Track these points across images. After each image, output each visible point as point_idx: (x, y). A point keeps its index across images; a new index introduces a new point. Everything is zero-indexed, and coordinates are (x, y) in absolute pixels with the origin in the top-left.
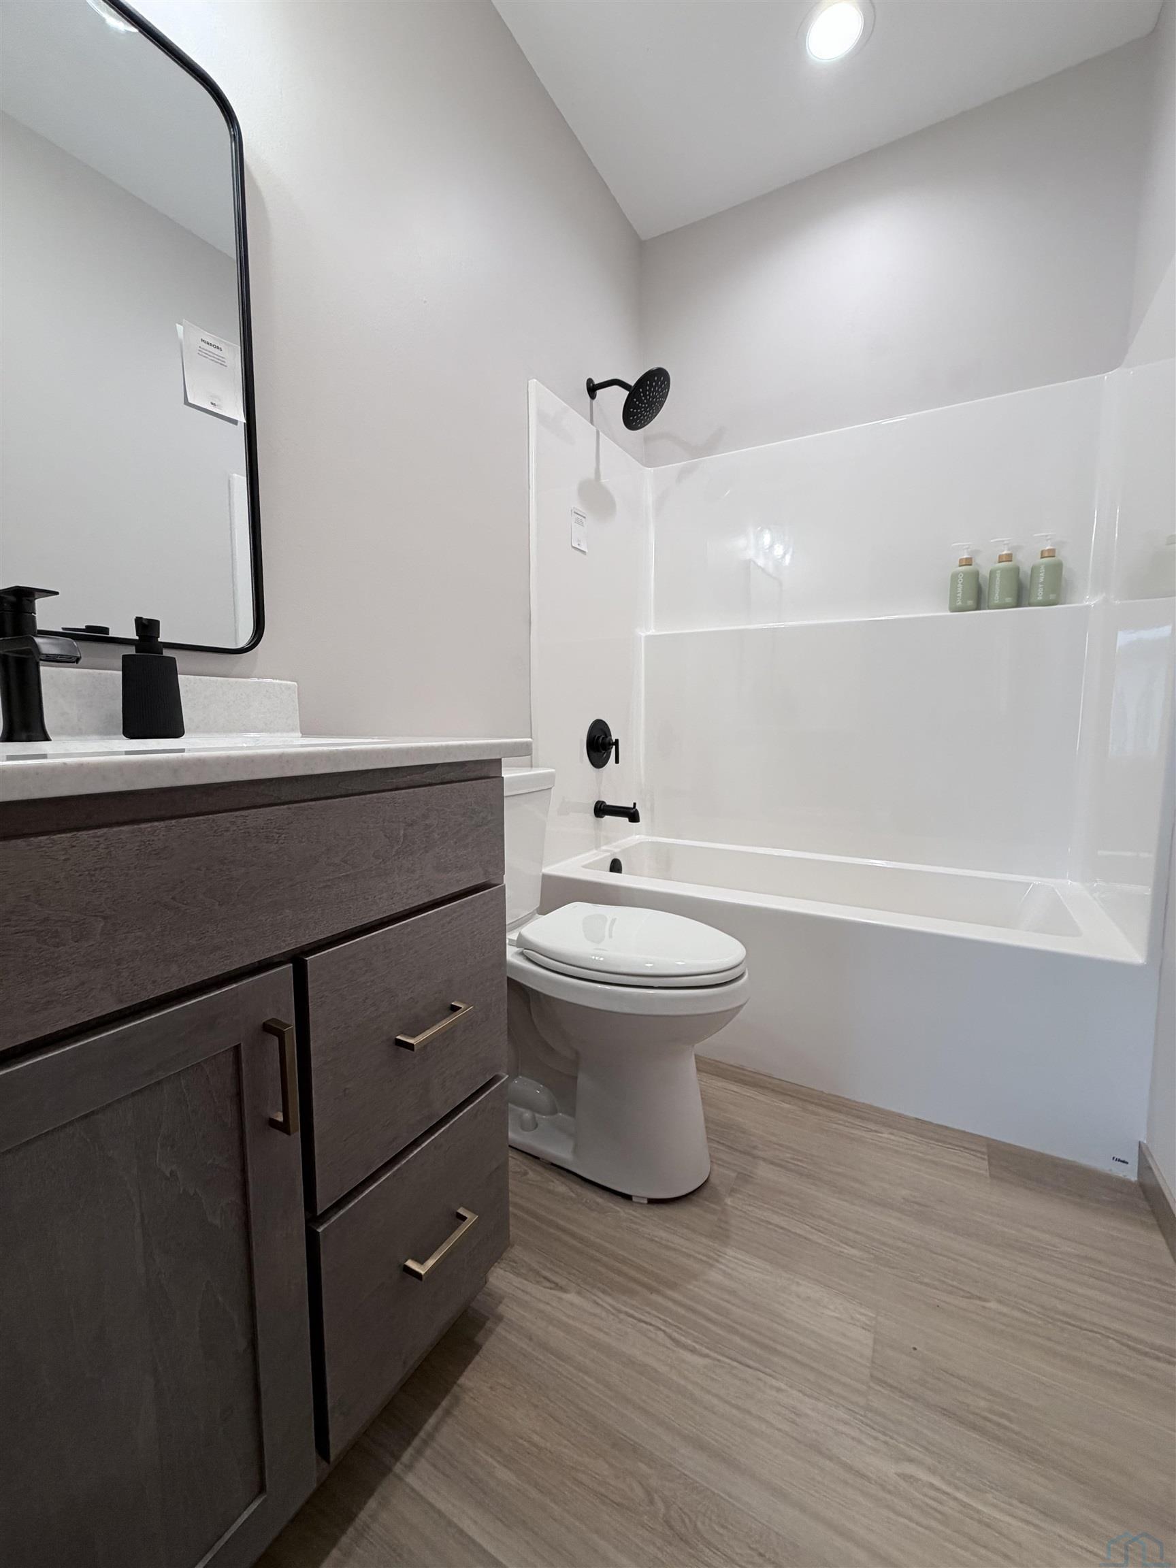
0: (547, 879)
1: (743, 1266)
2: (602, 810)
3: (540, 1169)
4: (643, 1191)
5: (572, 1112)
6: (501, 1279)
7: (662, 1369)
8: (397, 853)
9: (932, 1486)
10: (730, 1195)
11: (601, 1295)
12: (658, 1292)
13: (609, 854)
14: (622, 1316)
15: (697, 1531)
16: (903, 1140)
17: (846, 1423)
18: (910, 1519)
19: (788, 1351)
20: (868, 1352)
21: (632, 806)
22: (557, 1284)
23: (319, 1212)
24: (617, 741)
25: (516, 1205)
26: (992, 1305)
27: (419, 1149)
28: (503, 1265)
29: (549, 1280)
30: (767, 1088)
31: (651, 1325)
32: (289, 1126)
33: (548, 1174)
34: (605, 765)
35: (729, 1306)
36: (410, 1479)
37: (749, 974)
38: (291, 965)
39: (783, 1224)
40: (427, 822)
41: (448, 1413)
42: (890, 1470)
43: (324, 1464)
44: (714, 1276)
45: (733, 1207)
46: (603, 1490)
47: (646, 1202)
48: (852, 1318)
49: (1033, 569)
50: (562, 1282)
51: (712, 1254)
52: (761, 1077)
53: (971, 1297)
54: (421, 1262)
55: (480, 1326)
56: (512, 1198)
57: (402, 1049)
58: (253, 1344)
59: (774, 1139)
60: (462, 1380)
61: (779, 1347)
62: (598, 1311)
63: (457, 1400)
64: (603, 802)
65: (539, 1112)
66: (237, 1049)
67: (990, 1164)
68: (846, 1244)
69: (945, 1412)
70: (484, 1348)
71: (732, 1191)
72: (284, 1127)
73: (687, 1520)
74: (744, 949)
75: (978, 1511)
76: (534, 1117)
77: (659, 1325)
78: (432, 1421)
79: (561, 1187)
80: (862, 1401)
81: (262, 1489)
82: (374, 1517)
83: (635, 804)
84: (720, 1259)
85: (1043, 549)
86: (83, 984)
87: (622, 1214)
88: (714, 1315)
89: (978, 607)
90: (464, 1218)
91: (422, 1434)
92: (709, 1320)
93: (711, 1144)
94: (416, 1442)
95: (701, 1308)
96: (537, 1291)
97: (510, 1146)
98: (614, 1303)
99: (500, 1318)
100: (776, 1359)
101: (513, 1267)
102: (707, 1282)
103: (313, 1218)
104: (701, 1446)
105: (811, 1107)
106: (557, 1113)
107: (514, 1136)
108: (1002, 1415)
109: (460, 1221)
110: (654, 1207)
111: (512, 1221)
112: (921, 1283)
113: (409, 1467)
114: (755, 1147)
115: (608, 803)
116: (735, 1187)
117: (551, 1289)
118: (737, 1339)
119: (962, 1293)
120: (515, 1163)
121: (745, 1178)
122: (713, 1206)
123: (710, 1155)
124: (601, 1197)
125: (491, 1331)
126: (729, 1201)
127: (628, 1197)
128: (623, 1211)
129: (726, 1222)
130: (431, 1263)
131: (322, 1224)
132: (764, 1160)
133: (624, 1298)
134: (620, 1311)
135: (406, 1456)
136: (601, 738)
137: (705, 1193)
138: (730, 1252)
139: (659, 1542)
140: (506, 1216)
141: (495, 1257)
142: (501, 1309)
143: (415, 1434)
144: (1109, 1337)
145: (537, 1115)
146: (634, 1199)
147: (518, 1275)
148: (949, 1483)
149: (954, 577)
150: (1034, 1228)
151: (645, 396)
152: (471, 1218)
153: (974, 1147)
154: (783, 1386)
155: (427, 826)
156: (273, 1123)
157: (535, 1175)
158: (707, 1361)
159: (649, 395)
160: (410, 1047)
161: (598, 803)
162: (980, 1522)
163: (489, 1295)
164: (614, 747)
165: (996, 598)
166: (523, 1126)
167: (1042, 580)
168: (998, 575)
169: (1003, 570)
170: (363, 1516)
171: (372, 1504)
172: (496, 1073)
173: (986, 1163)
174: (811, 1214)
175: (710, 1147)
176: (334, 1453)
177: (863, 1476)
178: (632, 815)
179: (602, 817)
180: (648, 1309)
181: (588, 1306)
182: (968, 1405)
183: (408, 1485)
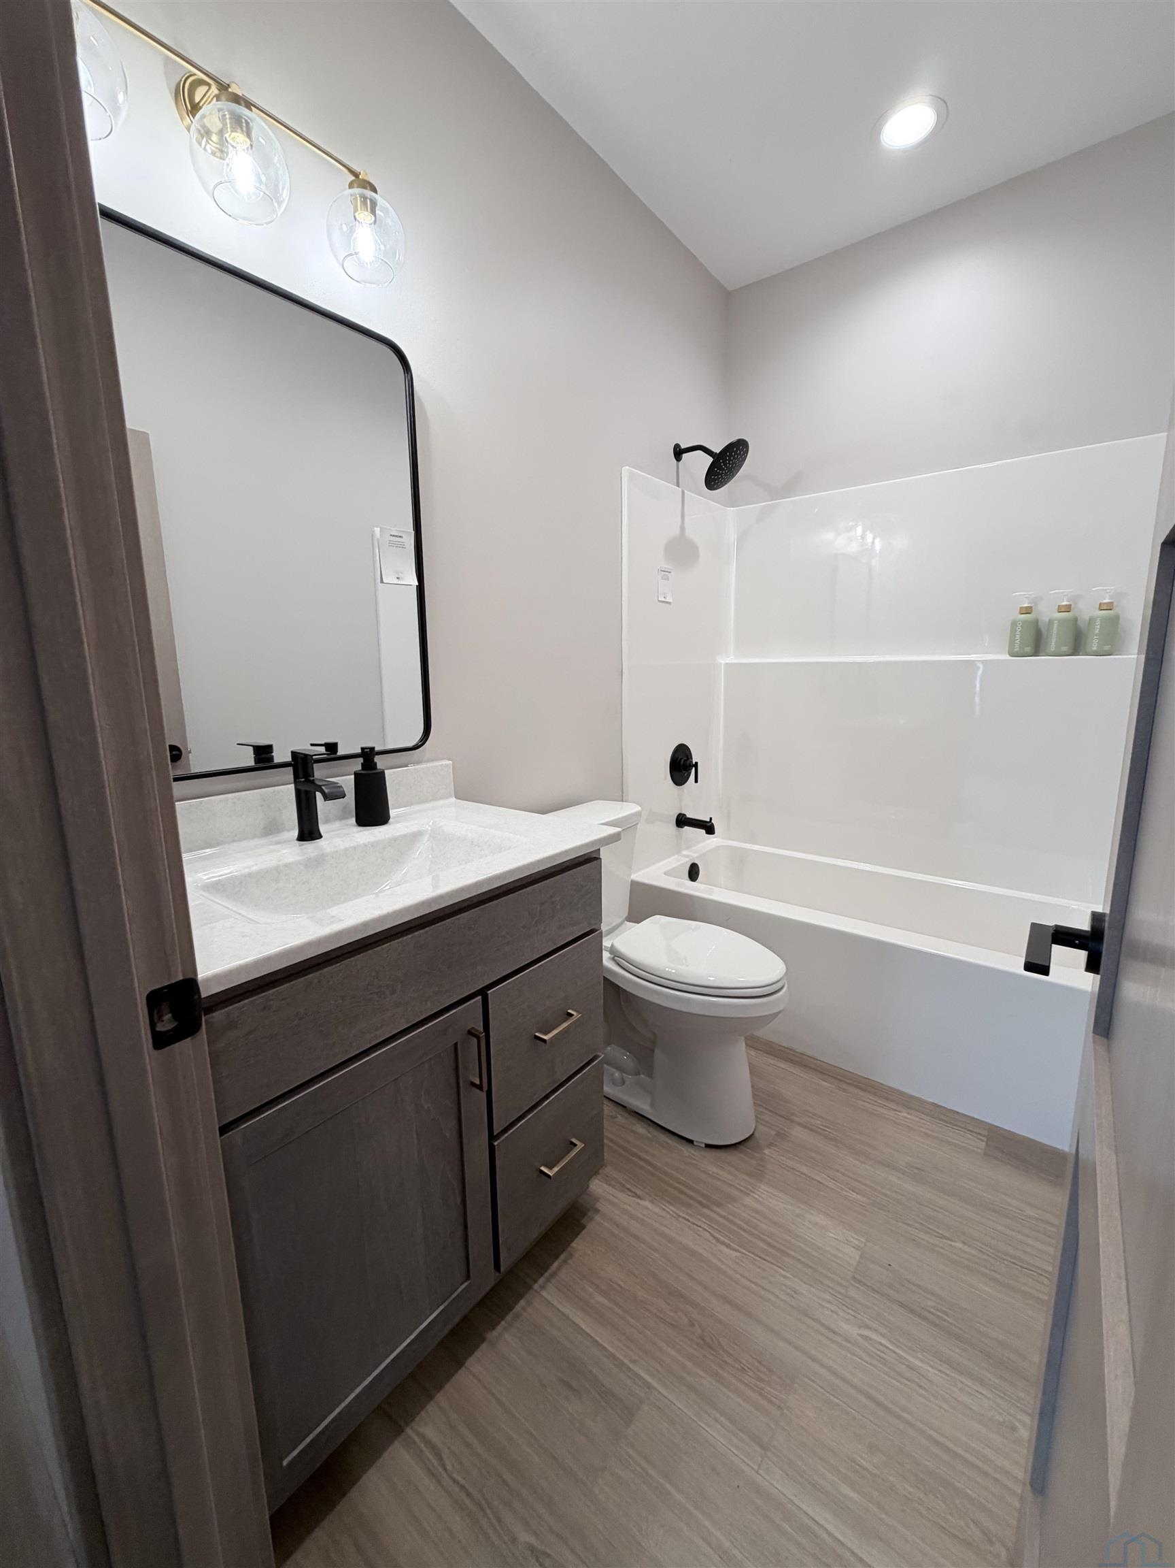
0: (634, 884)
1: (771, 1197)
2: (682, 821)
3: (626, 1115)
4: (701, 1138)
5: (650, 1075)
6: (597, 1186)
7: (705, 1254)
8: (536, 923)
9: (881, 1344)
10: (768, 1147)
11: (667, 1205)
12: (707, 1207)
13: (687, 859)
14: (680, 1219)
15: (720, 1344)
16: (917, 1119)
17: (829, 1302)
18: (861, 1358)
19: (796, 1255)
20: (855, 1264)
21: (709, 820)
22: (636, 1194)
23: (495, 1134)
24: (696, 763)
25: (609, 1138)
26: (958, 1245)
27: (548, 1101)
28: (599, 1177)
29: (631, 1191)
30: (810, 1067)
31: (700, 1227)
32: (482, 1086)
33: (633, 1120)
34: (686, 782)
35: (759, 1223)
36: (544, 1294)
37: (788, 988)
38: (480, 997)
39: (806, 1172)
40: (553, 899)
41: (565, 1261)
42: (853, 1331)
43: (497, 1274)
44: (749, 1201)
45: (769, 1156)
46: (662, 1316)
47: (704, 1146)
48: (847, 1240)
49: (1090, 619)
50: (639, 1192)
51: (749, 1187)
52: (807, 1057)
53: (943, 1237)
54: (551, 1168)
55: (584, 1214)
56: (606, 1133)
57: (538, 1041)
58: (464, 1201)
59: (810, 1109)
60: (573, 1244)
61: (789, 1251)
62: (664, 1214)
63: (571, 1256)
64: (685, 815)
65: (625, 1073)
66: (456, 1044)
67: (987, 1145)
68: (853, 1191)
69: (902, 1305)
70: (587, 1227)
71: (770, 1145)
72: (480, 1087)
73: (714, 1338)
74: (785, 968)
75: (907, 1360)
76: (622, 1076)
77: (705, 1227)
78: (556, 1264)
79: (640, 1128)
80: (843, 1291)
81: (468, 1277)
82: (524, 1309)
83: (711, 819)
84: (755, 1191)
85: (1102, 602)
86: (394, 1015)
87: (686, 1153)
88: (745, 1227)
89: (1036, 653)
90: (575, 1145)
91: (550, 1271)
92: (744, 1230)
93: (757, 1108)
94: (546, 1275)
95: (737, 1221)
96: (623, 1198)
97: (605, 1096)
98: (675, 1210)
99: (597, 1211)
100: (786, 1259)
101: (606, 1180)
102: (743, 1205)
103: (492, 1137)
104: (726, 1300)
105: (845, 1086)
106: (639, 1074)
107: (608, 1089)
108: (944, 1312)
109: (572, 1146)
110: (708, 1149)
111: (606, 1149)
112: (906, 1224)
113: (543, 1287)
114: (793, 1114)
115: (689, 816)
116: (772, 1141)
117: (633, 1196)
118: (761, 1244)
119: (936, 1234)
120: (608, 1109)
121: (781, 1136)
122: (756, 1154)
123: (756, 1116)
124: (671, 1139)
125: (592, 1219)
126: (767, 1151)
127: (691, 1142)
128: (686, 1150)
129: (763, 1167)
130: (556, 1169)
131: (496, 1140)
132: (799, 1124)
133: (683, 1208)
134: (679, 1216)
135: (541, 1281)
136: (683, 760)
137: (749, 1144)
138: (763, 1187)
139: (695, 1346)
140: (602, 1145)
141: (594, 1173)
142: (599, 1206)
143: (546, 1271)
144: (1041, 1275)
145: (624, 1075)
146: (695, 1143)
147: (610, 1185)
148: (893, 1344)
149: (1014, 623)
150: (1006, 1194)
151: (725, 465)
152: (580, 1145)
153: (976, 1130)
154: (789, 1275)
155: (553, 903)
156: (473, 1084)
157: (621, 1118)
158: (738, 1254)
159: (729, 463)
160: (544, 1041)
161: (680, 814)
162: (908, 1366)
163: (589, 1195)
164: (694, 768)
165: (1052, 646)
166: (614, 1083)
167: (1097, 631)
168: (1056, 625)
169: (1061, 621)
170: (518, 1308)
171: (522, 1302)
172: (595, 1054)
173: (984, 1143)
174: (829, 1167)
175: (756, 1110)
176: (502, 1269)
177: (834, 1332)
178: (709, 828)
179: (682, 827)
180: (699, 1217)
181: (657, 1210)
182: (920, 1303)
183: (543, 1297)
